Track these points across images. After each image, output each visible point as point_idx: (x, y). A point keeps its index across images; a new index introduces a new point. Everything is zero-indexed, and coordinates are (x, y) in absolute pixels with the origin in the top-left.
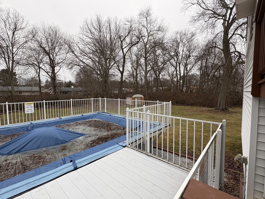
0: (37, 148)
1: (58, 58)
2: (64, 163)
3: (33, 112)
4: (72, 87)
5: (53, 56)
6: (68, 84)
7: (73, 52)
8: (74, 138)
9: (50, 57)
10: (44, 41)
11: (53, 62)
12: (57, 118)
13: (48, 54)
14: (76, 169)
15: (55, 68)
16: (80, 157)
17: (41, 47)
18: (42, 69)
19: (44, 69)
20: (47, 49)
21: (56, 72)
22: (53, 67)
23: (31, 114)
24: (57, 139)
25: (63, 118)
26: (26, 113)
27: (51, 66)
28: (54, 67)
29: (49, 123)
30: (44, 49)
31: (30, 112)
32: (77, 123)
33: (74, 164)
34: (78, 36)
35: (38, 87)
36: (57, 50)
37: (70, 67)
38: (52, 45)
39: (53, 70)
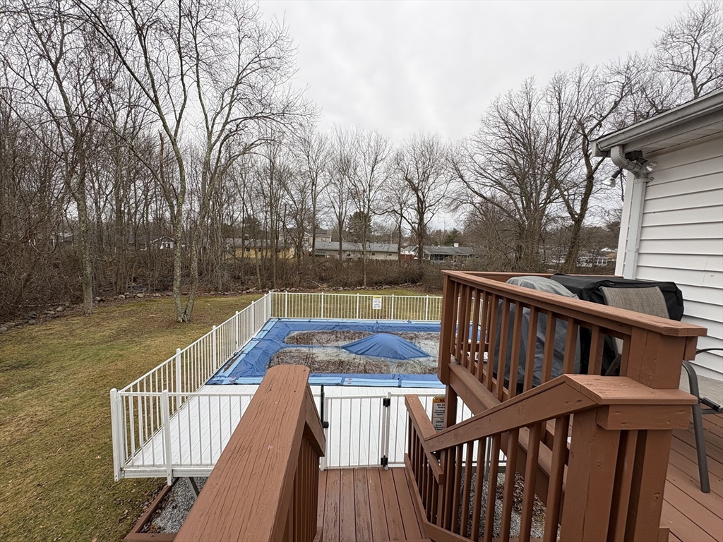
0: (378, 356)
1: (431, 194)
2: (393, 379)
3: (380, 308)
4: (456, 245)
5: (423, 193)
6: (449, 237)
7: (461, 177)
8: (414, 357)
9: (418, 196)
10: (412, 169)
11: (422, 205)
12: (406, 321)
13: (416, 190)
14: (399, 387)
15: (425, 216)
16: (408, 379)
17: (407, 179)
18: (405, 218)
19: (407, 218)
20: (416, 182)
21: (425, 222)
22: (421, 213)
23: (378, 310)
24: (396, 352)
25: (414, 322)
26: (373, 308)
27: (418, 212)
28: (423, 213)
29: (395, 327)
30: (410, 181)
31: (377, 308)
32: (429, 334)
33: (400, 382)
34: (476, 139)
35: (397, 245)
36: (431, 180)
37: (452, 207)
38: (424, 173)
39: (421, 219)
